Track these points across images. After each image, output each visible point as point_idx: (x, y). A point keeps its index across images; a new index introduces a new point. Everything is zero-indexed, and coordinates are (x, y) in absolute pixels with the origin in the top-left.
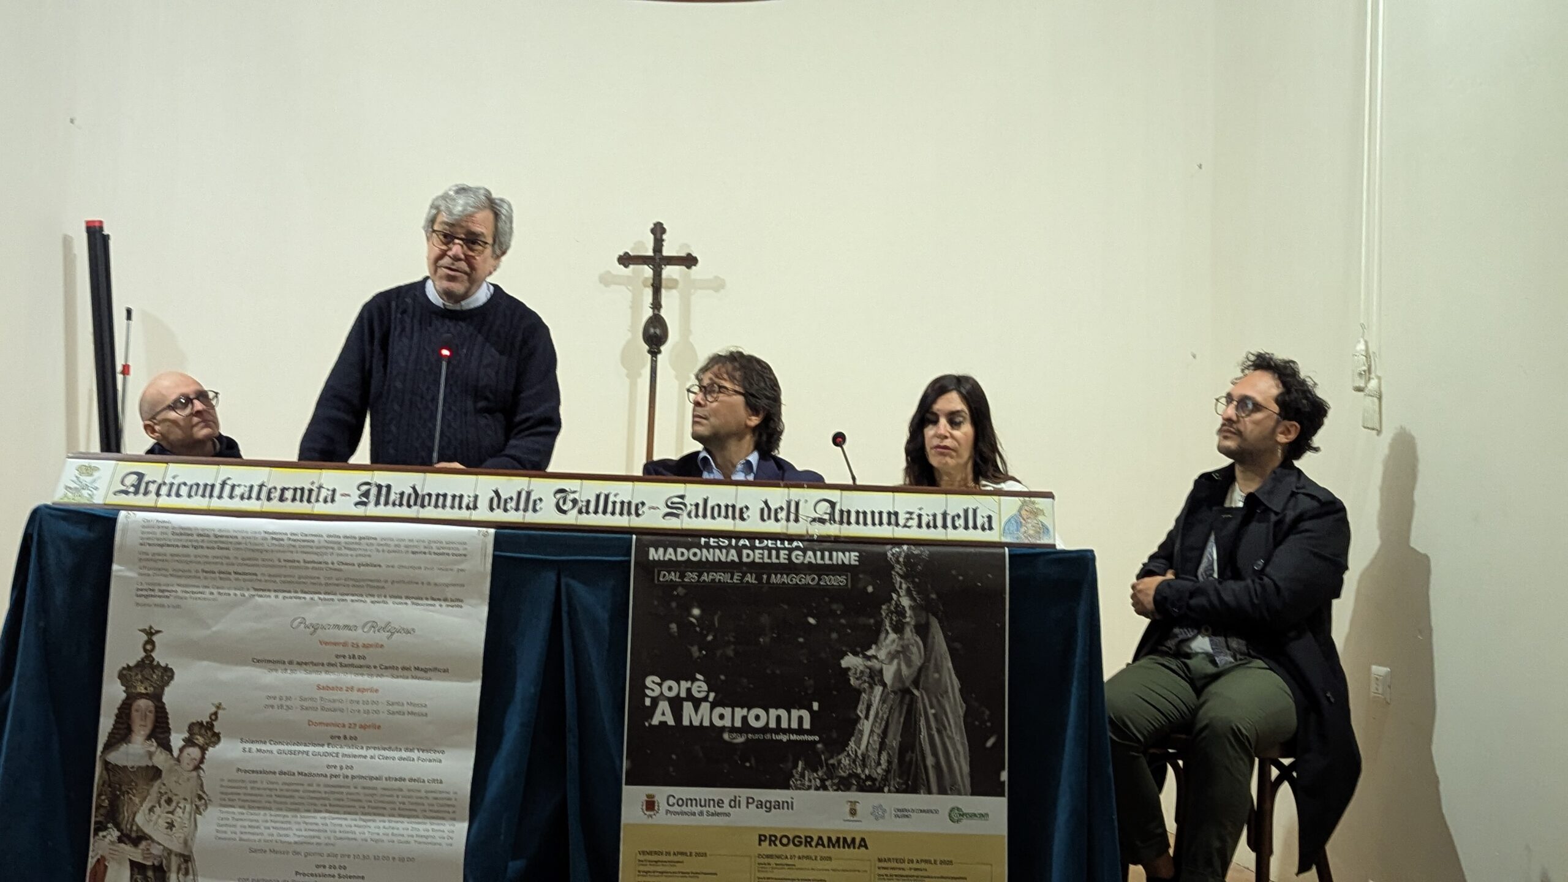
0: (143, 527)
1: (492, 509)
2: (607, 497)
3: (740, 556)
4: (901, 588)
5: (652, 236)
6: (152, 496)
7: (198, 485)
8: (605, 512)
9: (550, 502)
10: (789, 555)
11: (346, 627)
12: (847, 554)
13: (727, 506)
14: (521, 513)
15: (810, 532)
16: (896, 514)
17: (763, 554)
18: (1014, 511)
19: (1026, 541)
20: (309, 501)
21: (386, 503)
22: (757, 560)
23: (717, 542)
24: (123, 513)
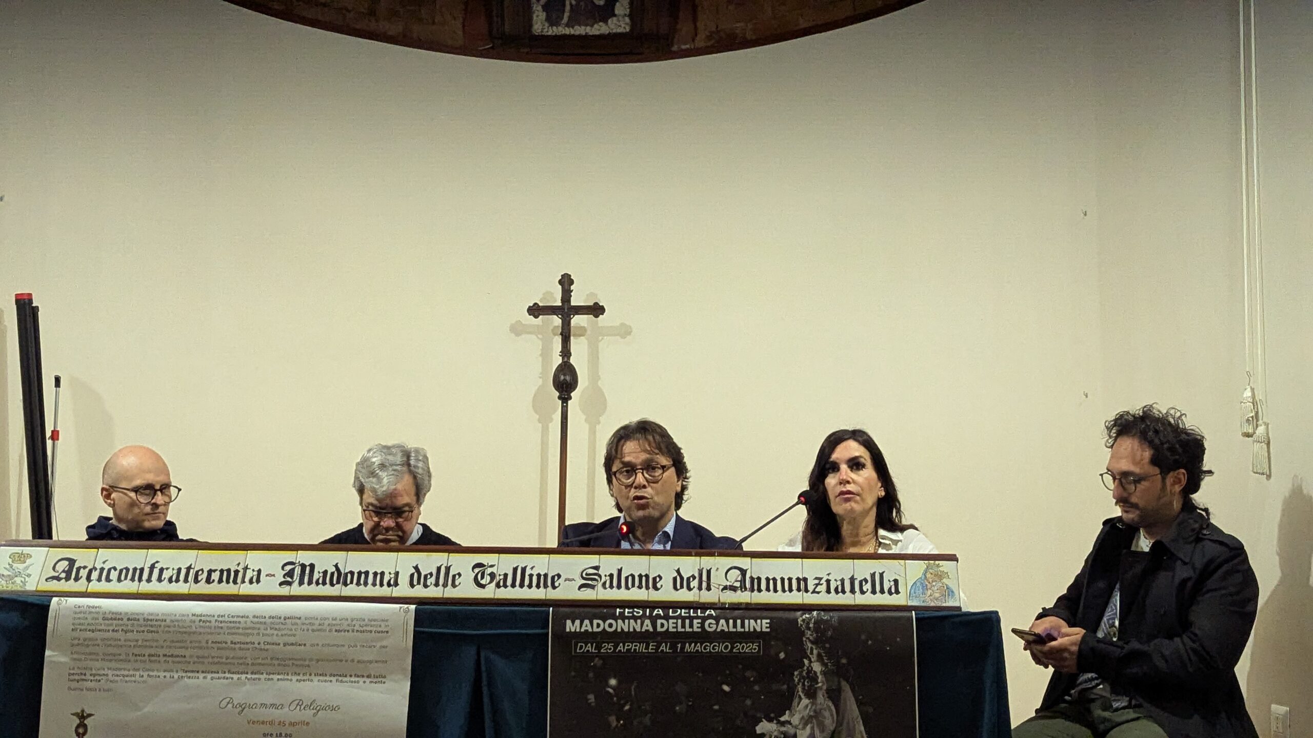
0: (75, 613)
1: (412, 586)
2: (524, 570)
3: (654, 625)
4: (812, 653)
5: (560, 287)
6: (83, 580)
7: (127, 569)
8: (522, 586)
9: (468, 576)
10: (703, 624)
11: (272, 705)
12: (758, 621)
13: (640, 576)
14: (440, 588)
15: (722, 600)
16: (805, 580)
17: (676, 623)
18: (919, 575)
19: (932, 604)
20: (235, 582)
21: (310, 583)
22: (671, 630)
23: (632, 613)
24: (55, 600)
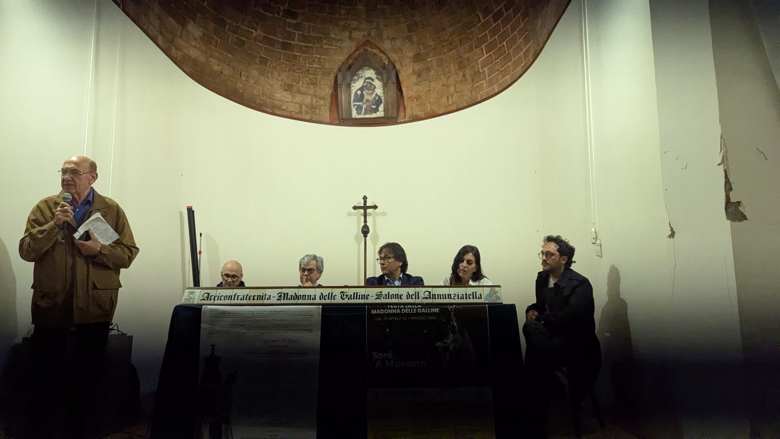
0: (210, 311)
1: (320, 299)
2: (357, 293)
3: (401, 311)
4: (453, 319)
5: (363, 200)
6: (213, 300)
7: (227, 296)
8: (356, 299)
9: (339, 296)
10: (417, 310)
11: (276, 341)
12: (435, 309)
13: (396, 295)
14: (330, 300)
15: (423, 302)
16: (450, 295)
17: (408, 310)
18: (488, 292)
19: (493, 302)
20: (262, 299)
21: (287, 299)
22: (406, 312)
23: (393, 307)
24: (204, 306)
